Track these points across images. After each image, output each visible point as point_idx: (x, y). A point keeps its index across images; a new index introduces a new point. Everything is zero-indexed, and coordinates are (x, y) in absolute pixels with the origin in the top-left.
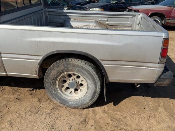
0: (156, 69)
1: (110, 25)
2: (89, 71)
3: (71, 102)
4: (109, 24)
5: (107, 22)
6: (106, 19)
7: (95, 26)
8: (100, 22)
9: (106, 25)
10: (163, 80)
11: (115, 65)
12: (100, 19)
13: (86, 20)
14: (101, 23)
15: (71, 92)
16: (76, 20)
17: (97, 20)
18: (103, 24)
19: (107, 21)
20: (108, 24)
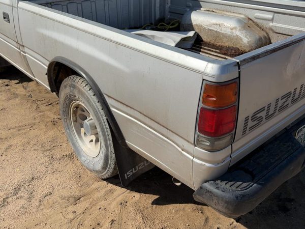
0: (192, 158)
1: (277, 31)
2: (97, 111)
3: (84, 156)
4: (274, 28)
5: (271, 24)
6: (270, 16)
7: (232, 29)
8: (256, 20)
9: (268, 31)
10: (208, 195)
11: (127, 114)
12: (256, 14)
13: (228, 14)
14: (258, 25)
15: (92, 141)
16: (208, 11)
17: (250, 17)
18: (260, 28)
19: (272, 20)
20: (271, 29)
